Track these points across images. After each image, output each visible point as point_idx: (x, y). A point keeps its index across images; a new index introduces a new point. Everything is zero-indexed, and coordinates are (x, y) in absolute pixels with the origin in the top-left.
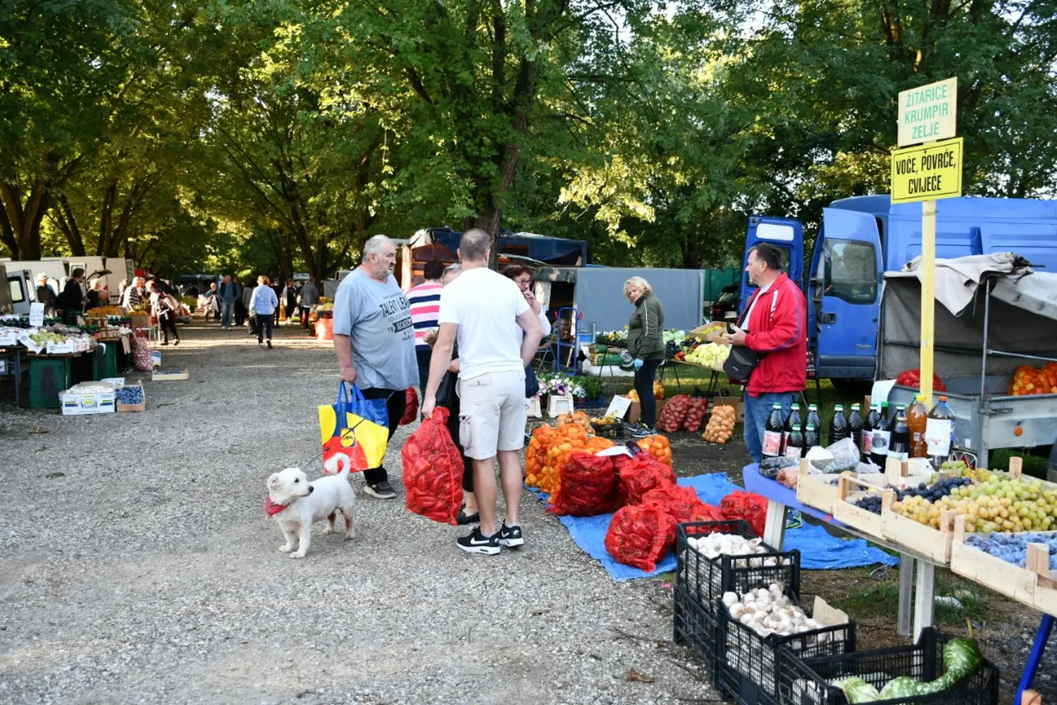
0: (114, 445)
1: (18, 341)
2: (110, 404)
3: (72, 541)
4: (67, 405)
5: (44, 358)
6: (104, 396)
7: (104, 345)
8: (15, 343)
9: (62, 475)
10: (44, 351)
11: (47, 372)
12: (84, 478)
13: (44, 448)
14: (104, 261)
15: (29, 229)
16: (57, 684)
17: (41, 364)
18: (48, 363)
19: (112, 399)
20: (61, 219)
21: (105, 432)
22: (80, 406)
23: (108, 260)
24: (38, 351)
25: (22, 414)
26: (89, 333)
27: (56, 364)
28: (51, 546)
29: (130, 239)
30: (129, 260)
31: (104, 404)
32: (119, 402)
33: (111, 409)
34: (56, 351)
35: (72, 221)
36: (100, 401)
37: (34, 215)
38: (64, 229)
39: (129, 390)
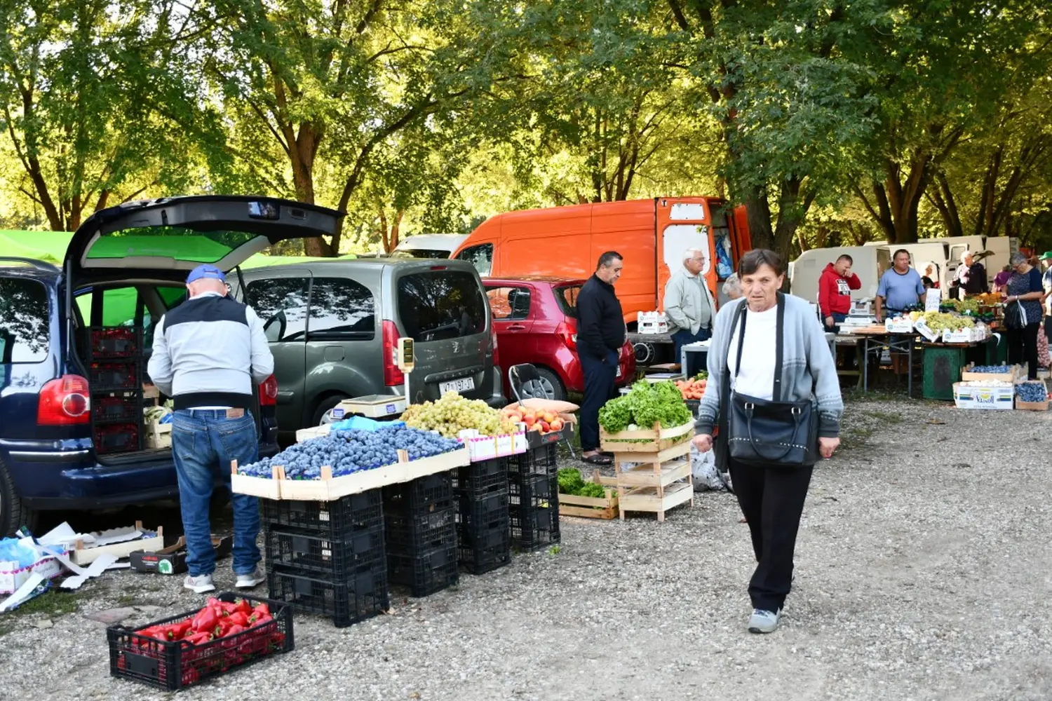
0: (1018, 443)
1: (915, 329)
2: (1009, 400)
3: (991, 527)
4: (962, 398)
5: (940, 347)
6: (1002, 391)
7: (998, 336)
8: (911, 331)
9: (968, 466)
10: (940, 339)
11: (942, 361)
12: (993, 471)
13: (945, 439)
14: (984, 241)
15: (907, 209)
16: (1002, 644)
17: (935, 353)
18: (943, 352)
19: (1011, 394)
20: (937, 196)
21: (1006, 428)
22: (975, 400)
23: (989, 240)
24: (933, 339)
25: (915, 404)
26: (984, 321)
27: (951, 354)
28: (971, 529)
29: (1014, 213)
30: (1013, 239)
31: (1002, 400)
32: (1018, 399)
33: (1009, 405)
34: (952, 340)
35: (949, 196)
36: (997, 396)
37: (913, 194)
38: (941, 206)
39: (1029, 385)
